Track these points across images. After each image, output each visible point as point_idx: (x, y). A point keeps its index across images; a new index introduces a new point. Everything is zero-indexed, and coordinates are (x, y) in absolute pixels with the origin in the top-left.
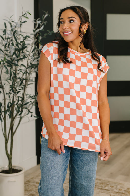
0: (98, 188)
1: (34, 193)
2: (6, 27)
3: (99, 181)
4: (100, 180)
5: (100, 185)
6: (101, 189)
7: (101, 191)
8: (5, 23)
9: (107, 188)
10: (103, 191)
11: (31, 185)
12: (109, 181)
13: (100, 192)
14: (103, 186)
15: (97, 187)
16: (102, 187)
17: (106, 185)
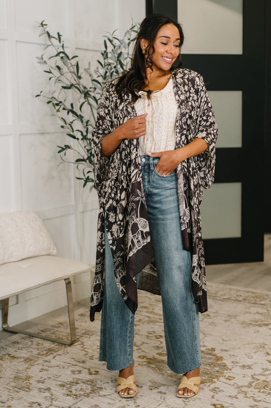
0: (249, 303)
1: (148, 305)
2: (106, 47)
3: (251, 295)
4: (253, 293)
5: (253, 299)
6: (254, 303)
7: (253, 305)
8: (105, 42)
9: (263, 302)
10: (256, 305)
11: (142, 297)
12: (267, 295)
13: (251, 306)
14: (258, 300)
15: (247, 301)
16: (256, 301)
17: (262, 299)
